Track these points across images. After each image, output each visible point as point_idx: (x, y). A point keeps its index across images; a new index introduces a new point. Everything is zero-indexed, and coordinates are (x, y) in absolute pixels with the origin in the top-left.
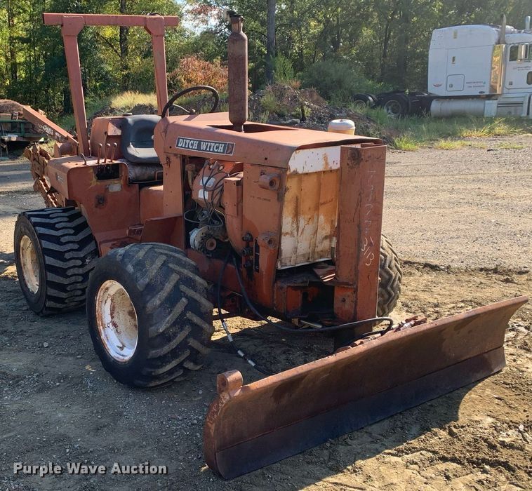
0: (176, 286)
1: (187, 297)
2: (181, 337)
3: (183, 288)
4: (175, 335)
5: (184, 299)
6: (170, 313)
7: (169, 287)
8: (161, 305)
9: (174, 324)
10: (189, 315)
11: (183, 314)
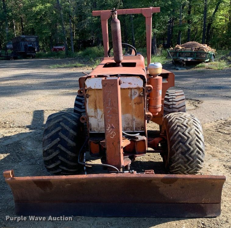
0: (57, 132)
1: (60, 138)
2: (54, 154)
3: (60, 133)
4: (52, 153)
5: (58, 139)
6: (50, 143)
7: (54, 132)
8: (47, 139)
9: (51, 148)
10: (59, 146)
11: (56, 145)
